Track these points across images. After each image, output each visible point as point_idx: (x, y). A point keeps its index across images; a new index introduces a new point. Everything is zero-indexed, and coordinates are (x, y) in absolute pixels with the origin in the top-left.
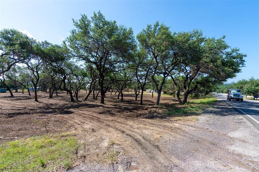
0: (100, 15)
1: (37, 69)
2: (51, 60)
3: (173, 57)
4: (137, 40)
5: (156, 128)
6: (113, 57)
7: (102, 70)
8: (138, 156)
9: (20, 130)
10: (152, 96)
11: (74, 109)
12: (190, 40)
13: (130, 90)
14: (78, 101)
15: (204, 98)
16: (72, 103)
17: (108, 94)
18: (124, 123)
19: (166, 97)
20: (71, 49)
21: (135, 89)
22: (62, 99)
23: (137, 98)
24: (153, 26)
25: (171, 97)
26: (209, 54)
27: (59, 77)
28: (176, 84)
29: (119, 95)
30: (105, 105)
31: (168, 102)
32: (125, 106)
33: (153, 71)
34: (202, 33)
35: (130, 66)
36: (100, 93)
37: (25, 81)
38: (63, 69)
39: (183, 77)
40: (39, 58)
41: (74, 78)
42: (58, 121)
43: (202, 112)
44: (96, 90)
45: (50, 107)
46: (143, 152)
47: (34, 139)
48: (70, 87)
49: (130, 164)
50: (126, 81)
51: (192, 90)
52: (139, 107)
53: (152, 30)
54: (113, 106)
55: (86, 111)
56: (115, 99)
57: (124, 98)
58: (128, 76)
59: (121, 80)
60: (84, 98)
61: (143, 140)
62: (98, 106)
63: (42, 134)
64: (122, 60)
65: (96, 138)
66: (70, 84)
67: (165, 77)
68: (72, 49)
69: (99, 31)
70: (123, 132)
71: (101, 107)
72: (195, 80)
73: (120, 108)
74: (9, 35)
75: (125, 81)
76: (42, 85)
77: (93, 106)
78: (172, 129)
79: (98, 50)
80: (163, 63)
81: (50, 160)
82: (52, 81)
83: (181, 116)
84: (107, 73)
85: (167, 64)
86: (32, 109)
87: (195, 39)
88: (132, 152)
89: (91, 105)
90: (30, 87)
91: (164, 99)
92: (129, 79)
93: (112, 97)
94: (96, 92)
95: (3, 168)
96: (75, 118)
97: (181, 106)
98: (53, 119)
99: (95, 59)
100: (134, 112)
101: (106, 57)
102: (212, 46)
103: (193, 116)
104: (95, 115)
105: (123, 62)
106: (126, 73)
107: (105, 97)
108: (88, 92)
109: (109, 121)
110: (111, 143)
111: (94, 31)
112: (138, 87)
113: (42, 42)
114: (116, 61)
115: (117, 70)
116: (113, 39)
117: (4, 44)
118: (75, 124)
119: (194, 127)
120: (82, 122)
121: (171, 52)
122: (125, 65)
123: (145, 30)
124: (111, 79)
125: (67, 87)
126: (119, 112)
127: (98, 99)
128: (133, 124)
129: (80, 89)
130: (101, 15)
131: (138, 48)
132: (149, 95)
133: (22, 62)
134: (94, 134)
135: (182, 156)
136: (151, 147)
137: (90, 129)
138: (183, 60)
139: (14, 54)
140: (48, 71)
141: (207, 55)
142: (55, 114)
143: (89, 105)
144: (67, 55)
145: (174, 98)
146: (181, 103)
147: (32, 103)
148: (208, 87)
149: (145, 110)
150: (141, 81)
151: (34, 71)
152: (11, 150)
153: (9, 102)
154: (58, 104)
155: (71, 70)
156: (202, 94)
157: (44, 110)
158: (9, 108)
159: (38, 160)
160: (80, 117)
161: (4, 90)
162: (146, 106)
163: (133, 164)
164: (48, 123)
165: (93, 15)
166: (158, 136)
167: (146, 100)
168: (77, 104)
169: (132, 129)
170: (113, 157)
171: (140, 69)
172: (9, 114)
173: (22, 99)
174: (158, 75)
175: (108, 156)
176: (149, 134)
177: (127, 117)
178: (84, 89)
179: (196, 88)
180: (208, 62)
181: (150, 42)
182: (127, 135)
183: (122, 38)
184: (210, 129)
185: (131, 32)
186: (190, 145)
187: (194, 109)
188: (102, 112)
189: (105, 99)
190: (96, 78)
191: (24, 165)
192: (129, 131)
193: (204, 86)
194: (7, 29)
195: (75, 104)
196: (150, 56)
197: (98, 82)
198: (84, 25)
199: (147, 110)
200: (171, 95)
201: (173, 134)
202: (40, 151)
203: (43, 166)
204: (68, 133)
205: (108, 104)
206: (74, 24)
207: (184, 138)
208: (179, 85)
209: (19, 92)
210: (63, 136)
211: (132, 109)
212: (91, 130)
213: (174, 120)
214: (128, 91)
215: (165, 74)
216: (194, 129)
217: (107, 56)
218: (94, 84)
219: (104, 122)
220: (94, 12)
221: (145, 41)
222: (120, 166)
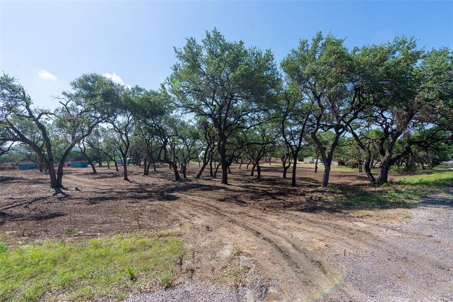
0: (215, 34)
1: (126, 131)
2: (144, 115)
3: (354, 94)
4: (282, 70)
5: (319, 230)
6: (240, 104)
7: (222, 126)
8: (280, 277)
9: (104, 223)
10: (315, 169)
11: (180, 193)
12: (387, 60)
13: (273, 159)
14: (186, 180)
15: (428, 173)
16: (176, 183)
17: (234, 167)
18: (260, 219)
19: (343, 172)
20: (173, 96)
21: (282, 159)
22: (162, 176)
23: (287, 174)
24: (310, 42)
25: (355, 171)
26: (435, 83)
27: (157, 141)
28: (363, 147)
29: (253, 168)
30: (230, 186)
31: (349, 181)
32: (264, 189)
33: (315, 124)
34: (414, 42)
35: (271, 117)
36: (220, 167)
37: (111, 150)
38: (162, 129)
39: (377, 132)
40: (129, 113)
41: (180, 142)
42: (155, 211)
43: (421, 201)
44: (215, 161)
45: (146, 190)
46: (291, 272)
47: (122, 238)
48: (174, 157)
49: (267, 290)
50: (266, 144)
51: (398, 157)
52: (289, 190)
53: (309, 48)
54: (243, 189)
55: (199, 196)
56: (247, 176)
57: (262, 173)
58: (268, 134)
59: (256, 143)
60: (196, 175)
61: (292, 251)
62: (219, 188)
63: (132, 230)
64: (256, 107)
65: (211, 241)
66: (174, 152)
67: (338, 134)
68: (175, 96)
69: (216, 60)
70: (258, 234)
71: (222, 191)
72: (404, 136)
73: (255, 191)
74: (89, 83)
75: (262, 144)
76: (133, 155)
77: (210, 188)
78: (351, 232)
79: (214, 94)
80: (333, 107)
81: (141, 271)
82: (148, 148)
83: (372, 208)
84: (231, 132)
85: (341, 108)
86: (120, 192)
87: (398, 55)
88: (272, 269)
89: (207, 186)
90: (117, 159)
91: (340, 176)
92: (270, 140)
93: (241, 173)
94: (215, 165)
95: (81, 276)
96: (181, 208)
97: (373, 189)
98: (148, 207)
99: (211, 109)
100: (280, 199)
101: (229, 104)
102: (441, 66)
103: (398, 209)
104: (213, 203)
105: (258, 111)
106: (264, 131)
107: (230, 173)
108: (202, 164)
109: (235, 214)
110: (235, 252)
111: (207, 63)
112: (288, 155)
113: (132, 89)
114: (246, 111)
115: (249, 126)
116: (238, 72)
117: (83, 96)
118: (180, 218)
119: (399, 231)
120: (191, 214)
121: (350, 86)
122: (262, 115)
123: (296, 49)
124: (239, 141)
125: (169, 157)
126: (252, 198)
127: (219, 176)
128: (276, 220)
129: (190, 159)
130: (217, 35)
131: (285, 84)
132: (310, 168)
133: (106, 121)
134: (209, 234)
135: (368, 285)
136: (307, 264)
137: (203, 226)
138: (375, 100)
139: (95, 109)
140: (141, 133)
141: (429, 84)
142: (151, 201)
143: (204, 186)
144: (168, 106)
145: (360, 174)
146: (374, 183)
147: (120, 183)
148: (437, 149)
149: (301, 195)
150: (293, 144)
151: (122, 133)
152: (92, 251)
153: (91, 181)
154: (157, 184)
155: (175, 129)
156: (422, 164)
157: (136, 194)
158: (91, 190)
159: (127, 270)
160: (189, 205)
161: (84, 164)
162: (303, 189)
163: (271, 290)
164: (142, 215)
165: (205, 37)
166: (322, 244)
167: (303, 178)
168: (185, 185)
169: (274, 230)
170: (238, 275)
171: (290, 121)
172: (91, 199)
173: (107, 177)
174: (326, 131)
175: (230, 274)
176: (305, 240)
177: (266, 209)
178: (196, 159)
179: (408, 154)
180: (432, 100)
181: (306, 71)
182: (264, 239)
183: (255, 69)
184: (437, 237)
185: (269, 57)
186: (387, 265)
187: (401, 196)
188: (223, 198)
189: (229, 175)
190: (214, 141)
191: (108, 275)
192: (269, 233)
193: (426, 149)
194: (86, 74)
195: (182, 184)
196: (307, 97)
197: (217, 147)
198: (191, 56)
199: (304, 195)
200: (354, 167)
201: (352, 241)
202: (130, 255)
203: (132, 279)
204: (169, 230)
205: (235, 185)
206: (177, 54)
207: (375, 251)
208: (368, 148)
209: (103, 167)
210: (161, 236)
211: (277, 194)
212: (204, 228)
213: (356, 215)
214: (270, 162)
215: (337, 128)
216: (397, 234)
217: (230, 102)
218: (211, 151)
219: (225, 216)
220: (207, 31)
221: (297, 70)
222: (249, 292)
